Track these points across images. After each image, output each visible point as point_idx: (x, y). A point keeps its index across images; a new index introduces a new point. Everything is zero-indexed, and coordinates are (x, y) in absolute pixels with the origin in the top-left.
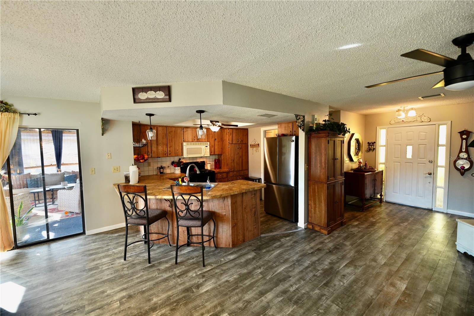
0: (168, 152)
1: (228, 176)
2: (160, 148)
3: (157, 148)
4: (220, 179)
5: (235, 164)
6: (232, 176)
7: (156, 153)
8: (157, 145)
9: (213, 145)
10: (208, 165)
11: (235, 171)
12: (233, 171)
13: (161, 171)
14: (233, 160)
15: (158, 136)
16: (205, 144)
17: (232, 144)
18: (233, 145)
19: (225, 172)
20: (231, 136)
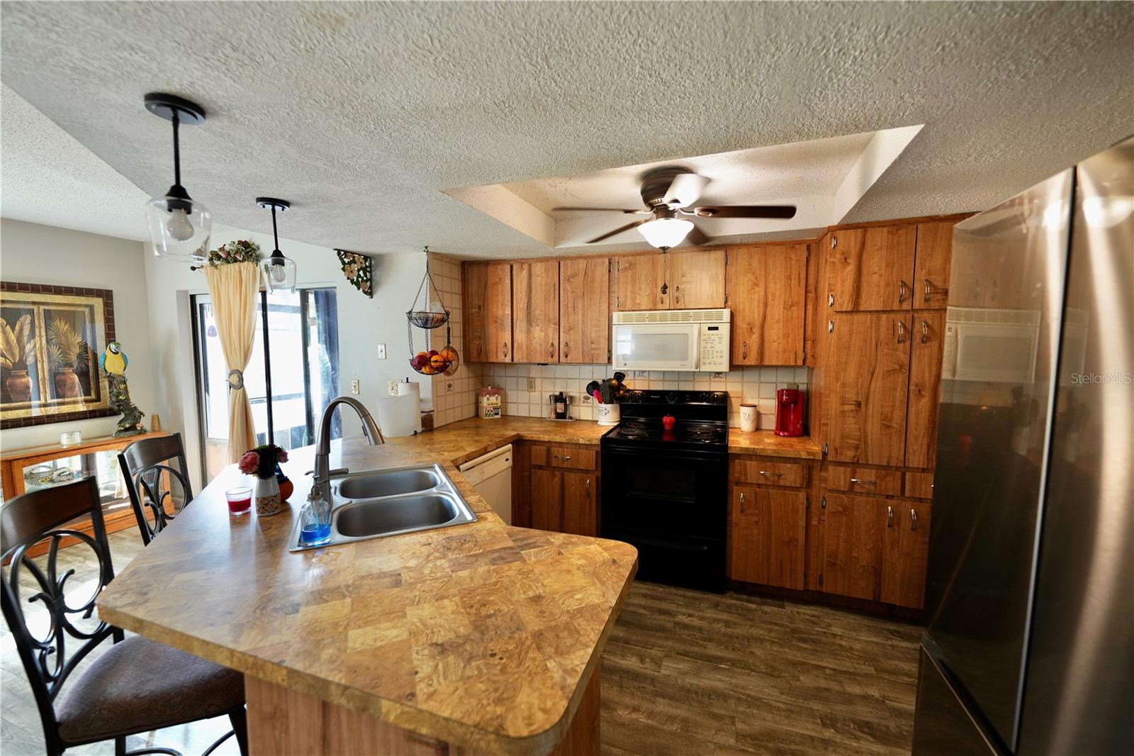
0: (562, 346)
1: (816, 482)
2: (538, 333)
3: (529, 332)
4: (759, 485)
5: (873, 428)
6: (843, 486)
7: (524, 348)
8: (529, 322)
9: (758, 322)
10: (744, 410)
11: (867, 465)
12: (855, 465)
13: (559, 411)
14: (859, 404)
15: (533, 292)
16: (709, 317)
17: (855, 310)
18: (858, 318)
19: (795, 460)
20: (851, 269)
